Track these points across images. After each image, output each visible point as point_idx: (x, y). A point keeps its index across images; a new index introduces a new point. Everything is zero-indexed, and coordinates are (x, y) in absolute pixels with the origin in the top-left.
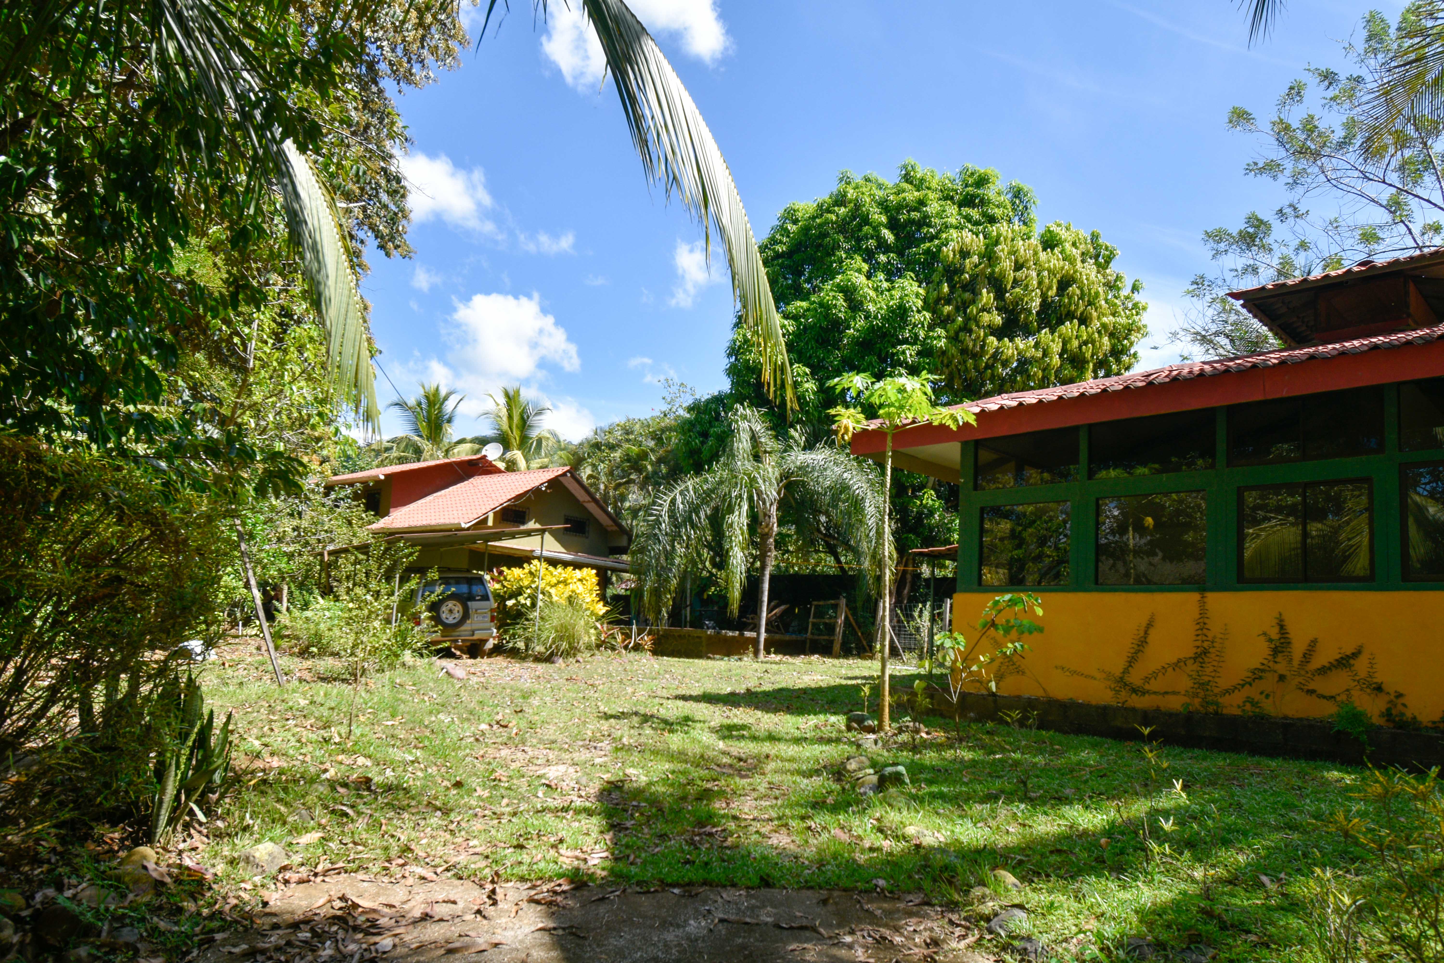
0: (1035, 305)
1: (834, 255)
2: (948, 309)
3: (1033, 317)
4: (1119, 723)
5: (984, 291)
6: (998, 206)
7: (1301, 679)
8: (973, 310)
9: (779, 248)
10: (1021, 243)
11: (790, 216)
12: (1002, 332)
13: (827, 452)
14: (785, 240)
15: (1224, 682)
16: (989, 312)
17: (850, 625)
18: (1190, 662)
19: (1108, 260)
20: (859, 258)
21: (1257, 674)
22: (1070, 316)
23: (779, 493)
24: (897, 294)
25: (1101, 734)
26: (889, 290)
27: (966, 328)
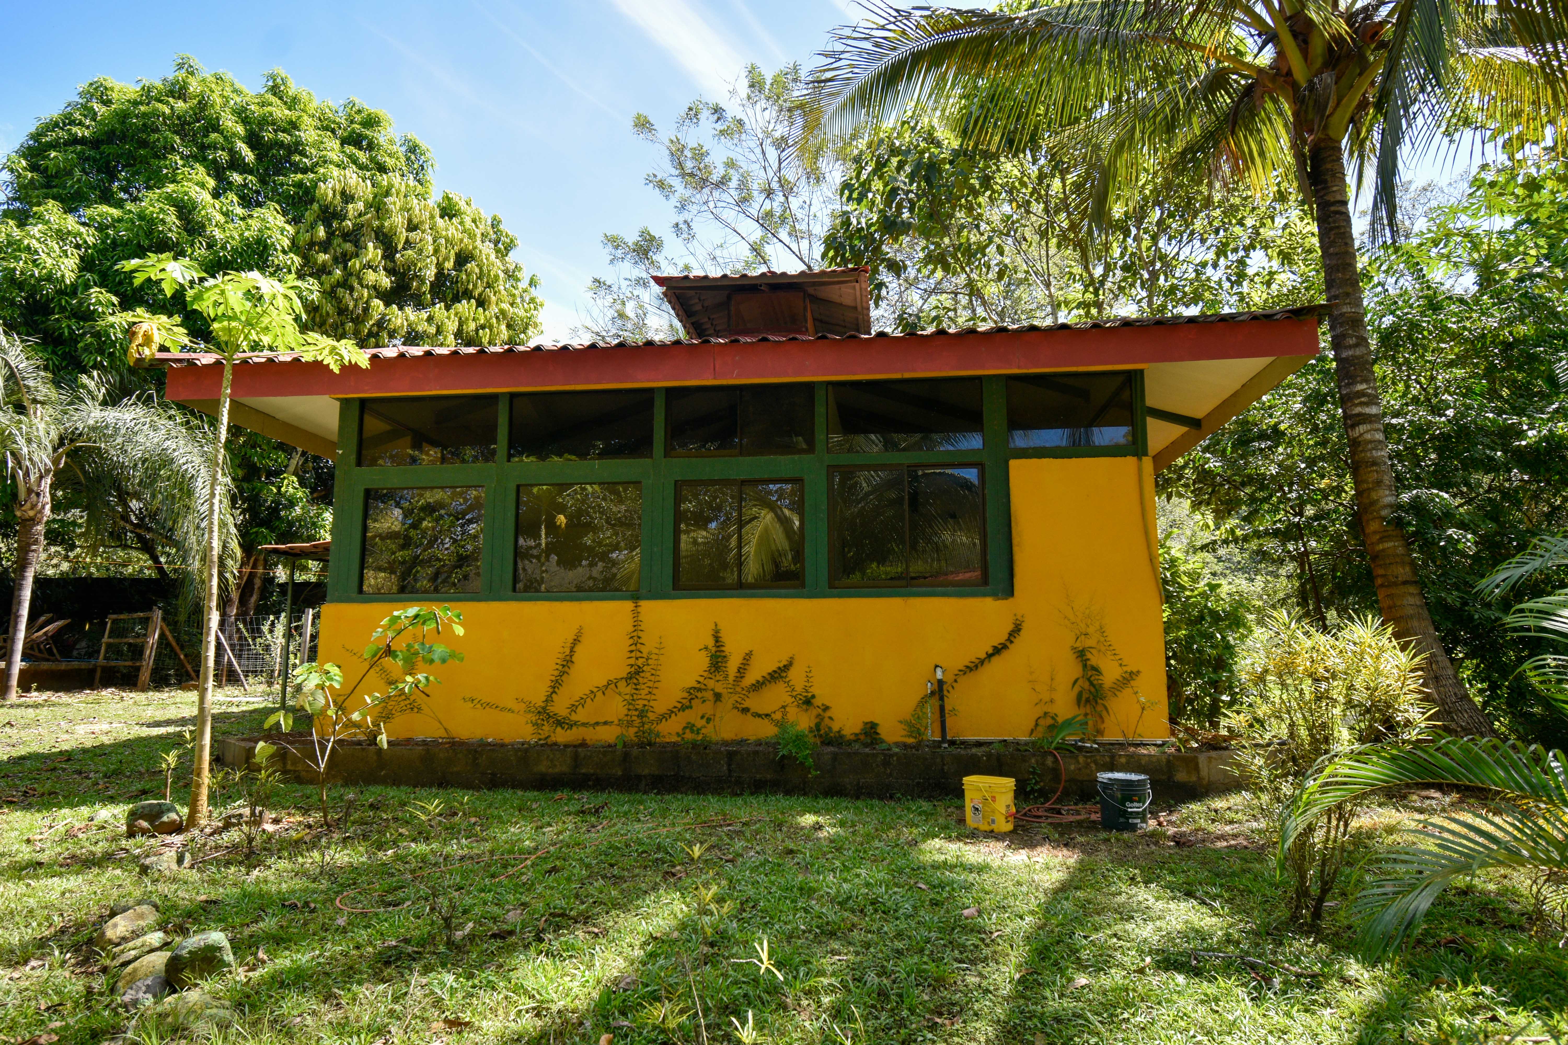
0: (430, 273)
1: (165, 158)
2: (322, 257)
3: (426, 288)
4: (543, 767)
5: (370, 245)
6: (390, 155)
7: (736, 697)
8: (355, 264)
9: (78, 131)
10: (416, 201)
11: (100, 93)
12: (389, 297)
13: (139, 411)
14: (88, 122)
15: (660, 706)
16: (375, 271)
17: (168, 644)
18: (622, 685)
19: (508, 248)
20: (201, 169)
21: (694, 693)
22: (468, 295)
23: (56, 462)
24: (254, 224)
25: (525, 786)
26: (243, 219)
27: (344, 284)
